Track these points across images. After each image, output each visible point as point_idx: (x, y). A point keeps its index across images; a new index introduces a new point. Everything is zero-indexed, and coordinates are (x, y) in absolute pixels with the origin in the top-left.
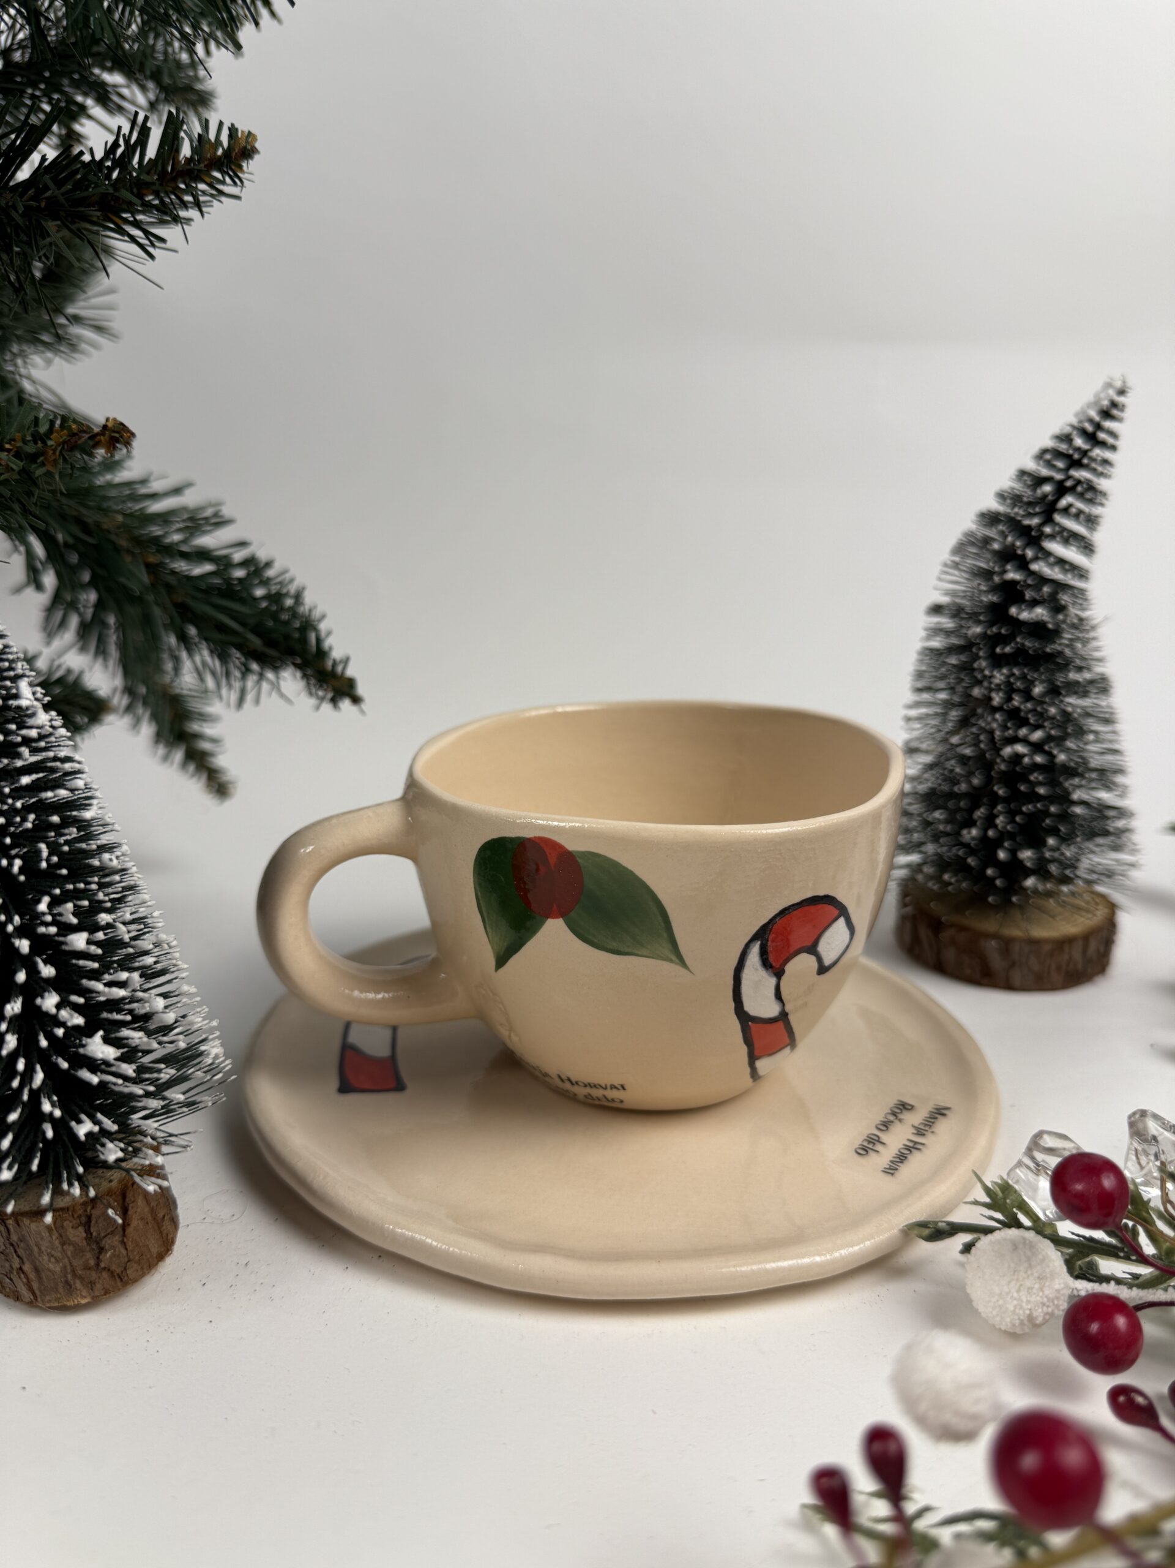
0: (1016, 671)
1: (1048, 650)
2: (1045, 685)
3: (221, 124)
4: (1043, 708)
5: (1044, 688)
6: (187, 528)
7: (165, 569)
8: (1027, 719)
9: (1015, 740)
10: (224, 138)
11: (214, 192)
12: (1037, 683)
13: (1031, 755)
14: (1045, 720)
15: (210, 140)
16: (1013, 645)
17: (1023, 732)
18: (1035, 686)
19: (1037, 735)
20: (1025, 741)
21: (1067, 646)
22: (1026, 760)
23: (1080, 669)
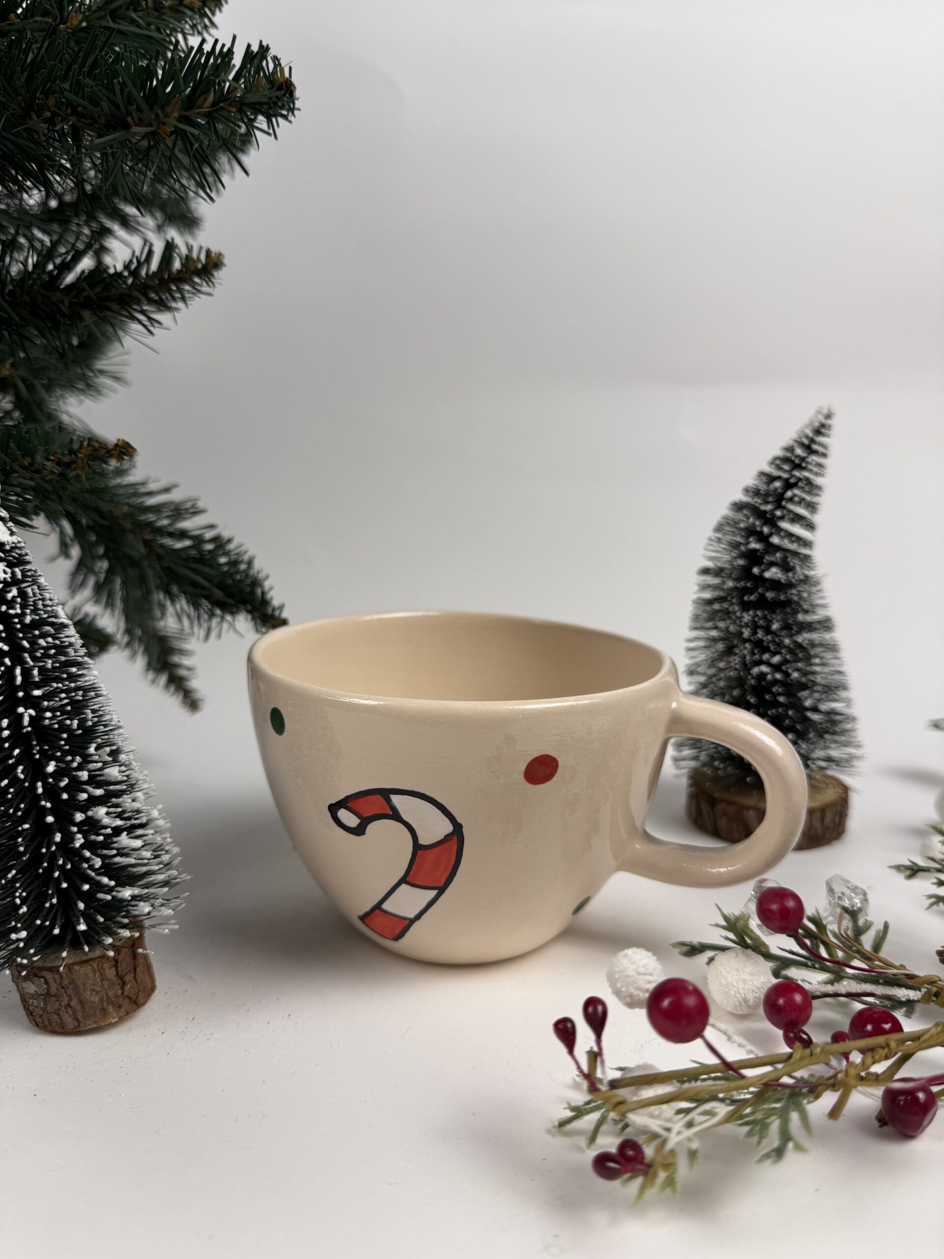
0: (759, 613)
1: (782, 598)
2: (780, 623)
3: (201, 248)
4: (780, 640)
5: (780, 625)
6: (172, 515)
7: (157, 544)
8: (769, 648)
9: (760, 663)
10: (203, 257)
11: (194, 291)
12: (774, 621)
13: (773, 673)
14: (781, 649)
15: (193, 259)
16: (756, 594)
17: (766, 656)
18: (773, 624)
19: (776, 659)
20: (768, 664)
21: (796, 595)
22: (769, 677)
23: (806, 612)
